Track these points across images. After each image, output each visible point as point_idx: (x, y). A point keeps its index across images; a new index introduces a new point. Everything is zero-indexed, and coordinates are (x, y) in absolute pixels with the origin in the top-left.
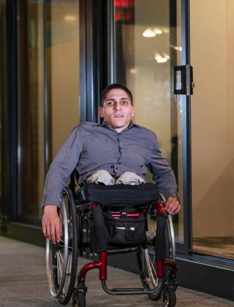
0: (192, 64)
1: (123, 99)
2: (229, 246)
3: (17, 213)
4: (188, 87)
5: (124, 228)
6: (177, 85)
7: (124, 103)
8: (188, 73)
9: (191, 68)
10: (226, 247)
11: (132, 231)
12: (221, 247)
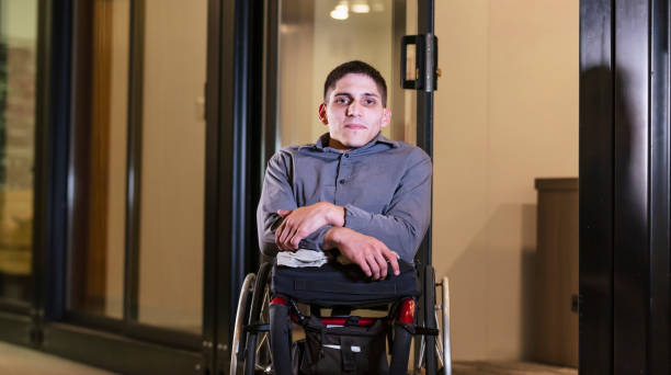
1: (368, 94)
3: (64, 306)
4: (429, 77)
5: (338, 347)
7: (369, 102)
8: (429, 49)
11: (355, 353)
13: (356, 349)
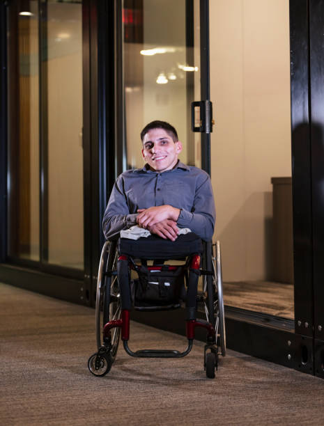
0: (212, 99)
2: (247, 293)
3: (6, 253)
4: (207, 125)
5: (157, 283)
6: (196, 121)
8: (207, 109)
9: (211, 104)
10: (245, 295)
11: (166, 287)
12: (239, 295)
13: (167, 284)
